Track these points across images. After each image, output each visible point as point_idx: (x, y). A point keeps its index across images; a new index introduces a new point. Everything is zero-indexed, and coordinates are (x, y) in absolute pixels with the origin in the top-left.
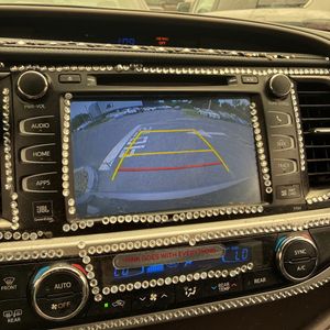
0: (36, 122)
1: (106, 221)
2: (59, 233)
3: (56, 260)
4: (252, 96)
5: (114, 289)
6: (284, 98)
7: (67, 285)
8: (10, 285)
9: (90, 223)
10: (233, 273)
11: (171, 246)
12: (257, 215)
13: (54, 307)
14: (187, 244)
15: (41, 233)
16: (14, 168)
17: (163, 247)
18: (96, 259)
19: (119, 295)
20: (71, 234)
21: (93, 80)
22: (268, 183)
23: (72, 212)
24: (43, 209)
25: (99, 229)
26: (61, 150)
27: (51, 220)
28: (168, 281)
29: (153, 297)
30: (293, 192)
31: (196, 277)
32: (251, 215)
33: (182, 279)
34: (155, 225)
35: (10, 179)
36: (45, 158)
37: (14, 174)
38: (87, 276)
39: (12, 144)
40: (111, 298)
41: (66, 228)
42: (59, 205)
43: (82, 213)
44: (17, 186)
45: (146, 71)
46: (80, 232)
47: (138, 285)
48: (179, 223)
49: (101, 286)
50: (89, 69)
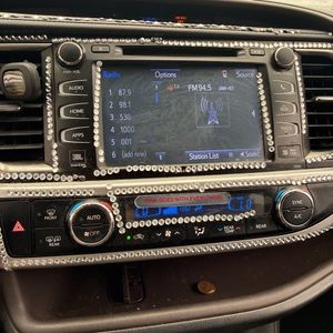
0: (73, 85)
1: (129, 169)
2: (90, 177)
3: (88, 197)
5: (135, 225)
6: (288, 69)
7: (97, 217)
8: (51, 215)
9: (116, 170)
10: (238, 218)
11: (183, 192)
12: (260, 170)
13: (86, 234)
14: (197, 191)
15: (76, 176)
16: (55, 122)
17: (177, 192)
18: (121, 198)
19: (139, 230)
20: (100, 178)
21: (120, 51)
22: (271, 143)
23: (102, 160)
24: (78, 157)
25: (123, 175)
26: (93, 108)
27: (84, 166)
28: (180, 221)
29: (168, 234)
30: (294, 152)
31: (205, 218)
32: (255, 170)
33: (193, 220)
34: (170, 175)
35: (51, 132)
36: (80, 115)
37: (55, 128)
38: (114, 212)
39: (53, 103)
40: (133, 231)
41: (96, 173)
42: (91, 153)
43: (109, 162)
44: (57, 137)
45: (165, 43)
46: (108, 177)
47: (155, 223)
48: (191, 174)
49: (124, 221)
50: (116, 41)
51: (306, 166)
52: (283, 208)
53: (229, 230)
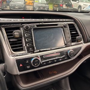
0: (28, 34)
2: (34, 53)
3: (34, 57)
4: (62, 27)
5: (44, 61)
6: (67, 27)
7: (37, 61)
9: (39, 51)
10: (62, 57)
11: (52, 53)
12: (64, 47)
13: (35, 64)
14: (54, 53)
15: (31, 53)
16: (25, 42)
18: (40, 56)
19: (45, 62)
21: (36, 26)
22: (66, 42)
23: (35, 49)
24: (31, 49)
25: (40, 51)
27: (32, 51)
28: (52, 59)
29: (50, 62)
30: (69, 43)
31: (56, 58)
32: (63, 48)
33: (54, 59)
34: (49, 50)
35: (25, 44)
36: (30, 40)
37: (25, 43)
38: (40, 59)
39: (24, 38)
41: (35, 52)
42: (33, 48)
43: (37, 49)
45: (44, 24)
46: (37, 52)
47: (47, 60)
48: (52, 50)
49: (42, 61)
50: (35, 24)
51: (72, 46)
52: (69, 54)
53: (61, 60)
